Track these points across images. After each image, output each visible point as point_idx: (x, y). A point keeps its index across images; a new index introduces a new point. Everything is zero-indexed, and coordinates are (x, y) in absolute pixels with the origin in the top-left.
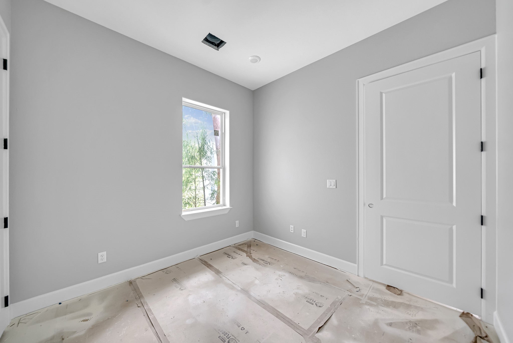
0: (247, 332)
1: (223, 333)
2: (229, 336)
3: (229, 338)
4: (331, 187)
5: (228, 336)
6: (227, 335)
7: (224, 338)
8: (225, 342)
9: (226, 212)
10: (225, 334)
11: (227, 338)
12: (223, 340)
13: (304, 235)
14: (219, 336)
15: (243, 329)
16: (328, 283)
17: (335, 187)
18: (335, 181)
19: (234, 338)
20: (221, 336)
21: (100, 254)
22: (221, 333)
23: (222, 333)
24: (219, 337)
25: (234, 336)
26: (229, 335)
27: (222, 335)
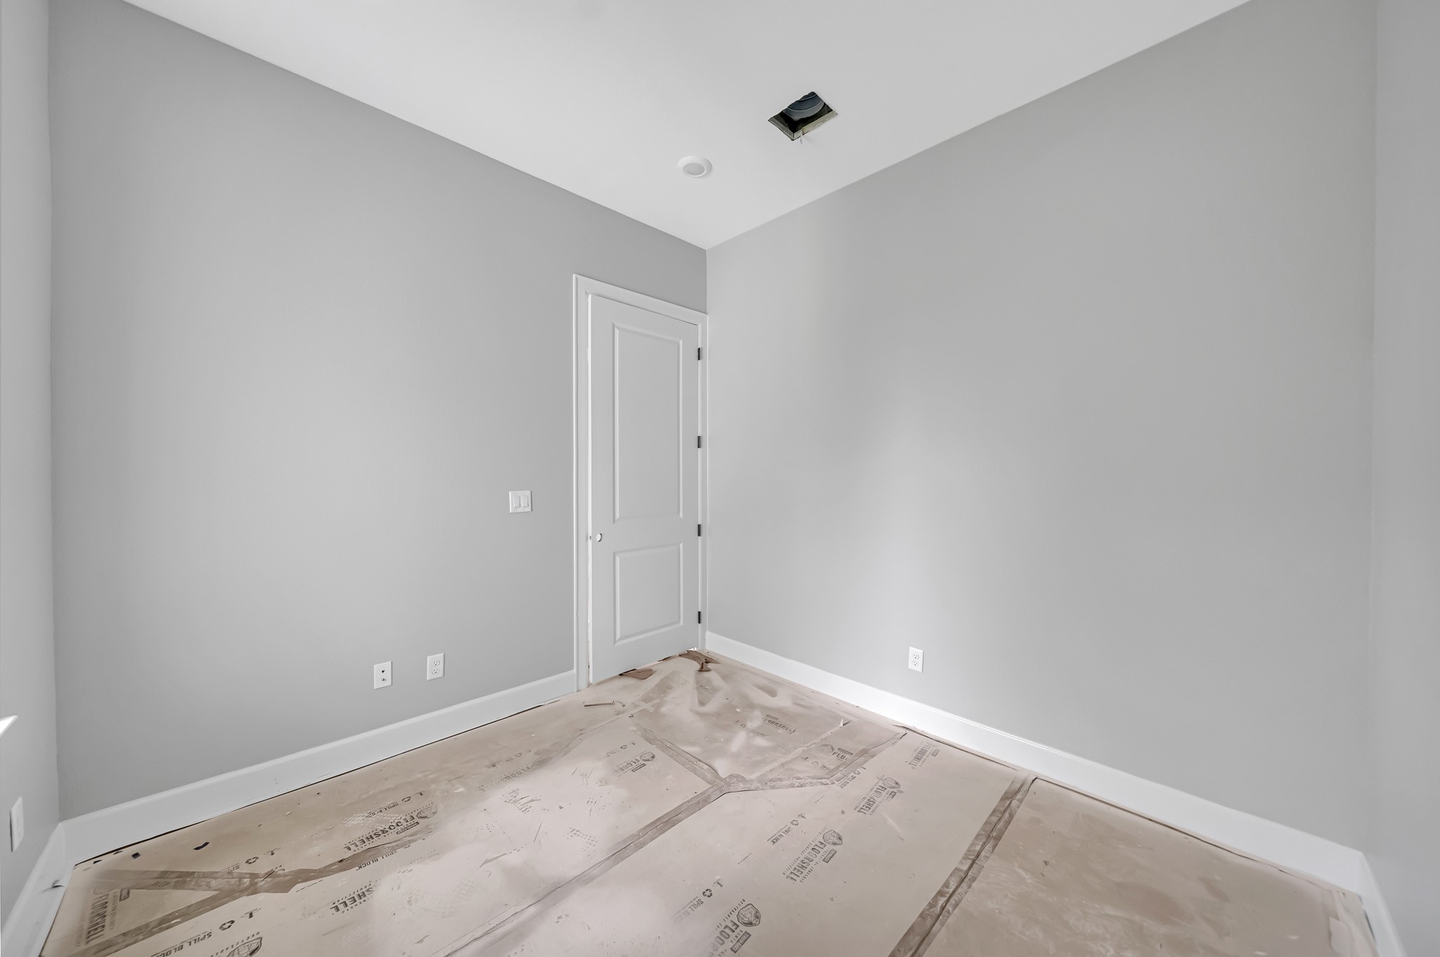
0: (718, 883)
1: (721, 942)
2: (730, 925)
3: (735, 924)
4: (519, 510)
5: (731, 929)
6: (727, 930)
7: (736, 937)
8: (748, 934)
10: (723, 936)
11: (736, 929)
12: (745, 938)
14: (733, 950)
15: (708, 893)
16: (583, 729)
17: (529, 509)
18: (528, 493)
20: (731, 945)
22: (721, 949)
23: (722, 944)
24: (735, 952)
25: (731, 913)
26: (726, 927)
27: (729, 944)
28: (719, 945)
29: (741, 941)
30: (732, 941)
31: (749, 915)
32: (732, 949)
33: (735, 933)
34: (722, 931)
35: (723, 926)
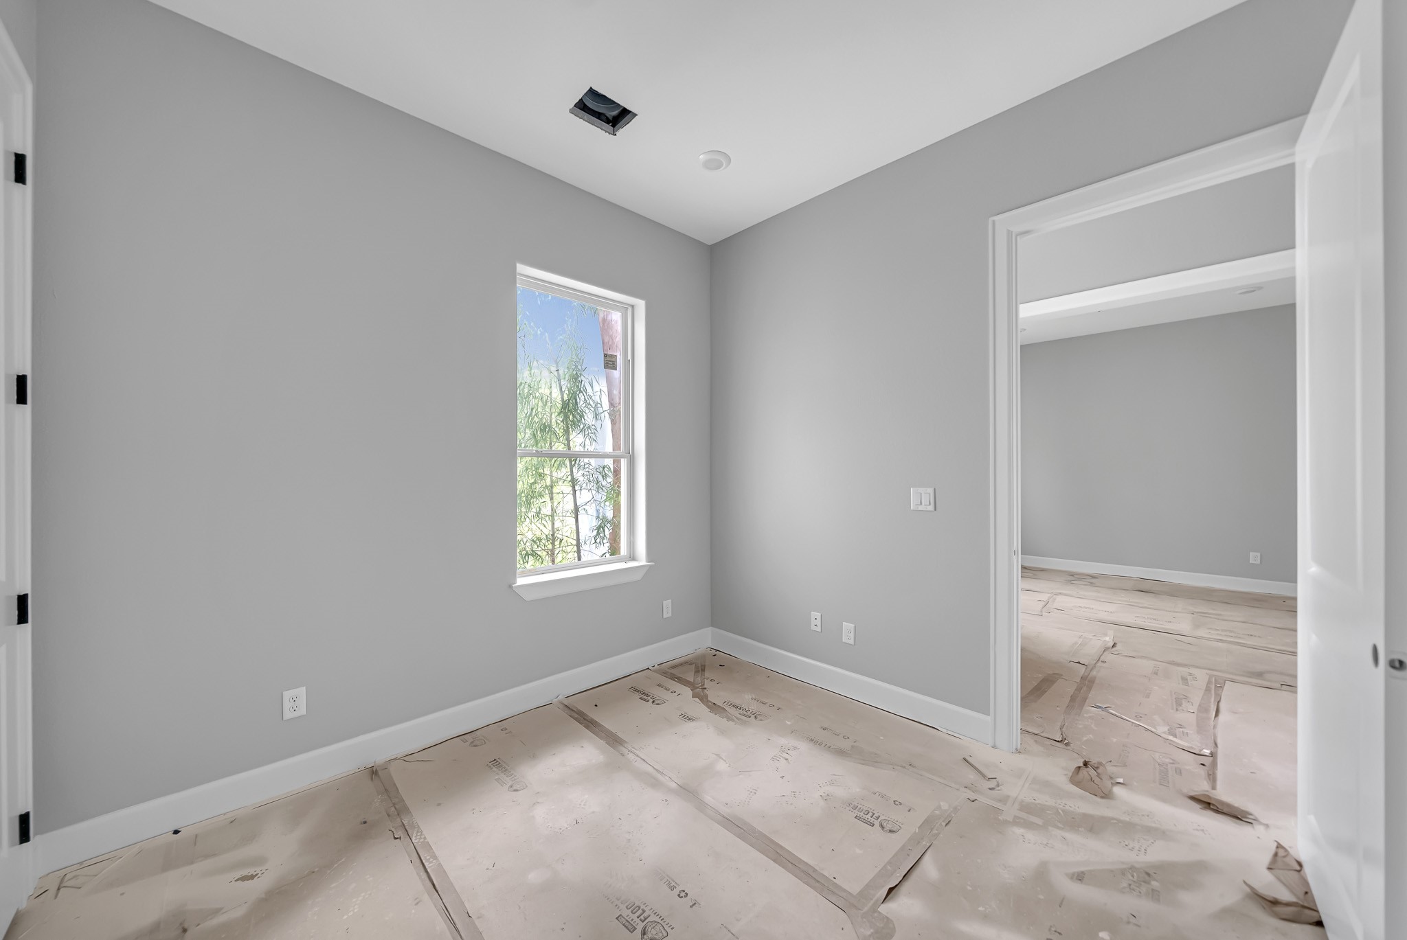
0: (695, 904)
1: (629, 906)
2: (645, 915)
3: (645, 919)
4: (920, 508)
5: (641, 915)
6: (640, 911)
7: (632, 920)
8: (634, 931)
9: (638, 576)
10: (634, 908)
11: (641, 919)
12: (630, 927)
13: (848, 637)
14: (619, 916)
15: (683, 894)
16: (914, 766)
17: (931, 508)
18: (931, 490)
19: (659, 920)
20: (624, 915)
21: (287, 695)
22: (623, 905)
23: (627, 907)
24: (617, 918)
25: (658, 914)
26: (644, 911)
27: (627, 913)
28: (626, 905)
29: (627, 924)
30: (628, 916)
31: (654, 932)
32: (621, 915)
33: (636, 919)
34: (640, 908)
35: (645, 909)
